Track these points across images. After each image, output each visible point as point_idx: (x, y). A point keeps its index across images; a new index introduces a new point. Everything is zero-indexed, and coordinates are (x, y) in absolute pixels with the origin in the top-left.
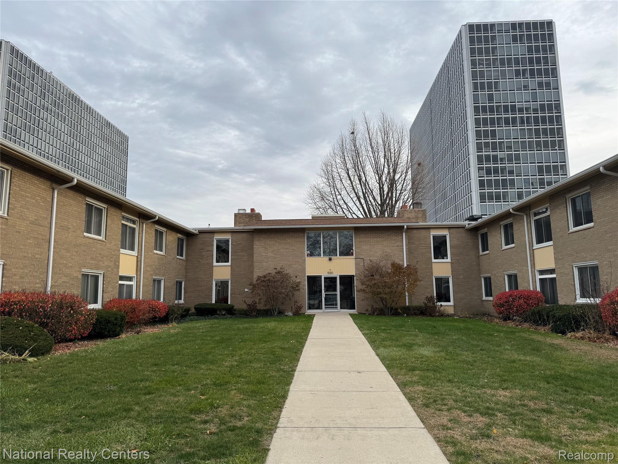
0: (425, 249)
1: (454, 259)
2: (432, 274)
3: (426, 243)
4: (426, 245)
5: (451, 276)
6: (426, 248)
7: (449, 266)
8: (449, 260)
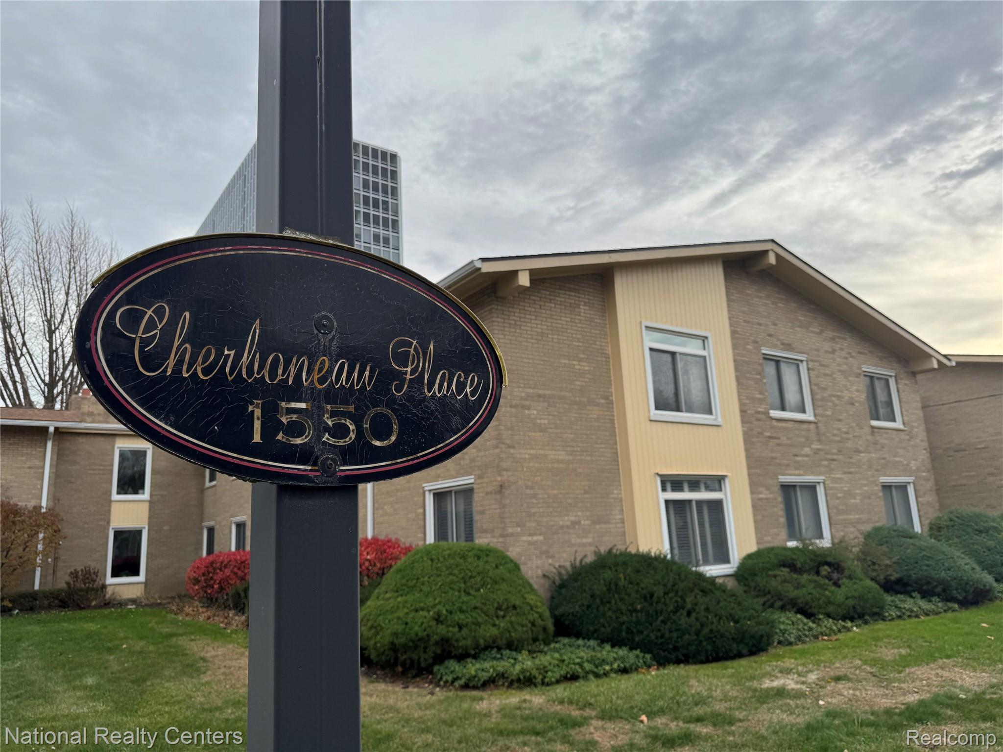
0: (99, 474)
1: (155, 495)
2: (108, 523)
3: (104, 463)
4: (101, 468)
5: (147, 527)
6: (101, 472)
7: (146, 506)
8: (146, 495)
